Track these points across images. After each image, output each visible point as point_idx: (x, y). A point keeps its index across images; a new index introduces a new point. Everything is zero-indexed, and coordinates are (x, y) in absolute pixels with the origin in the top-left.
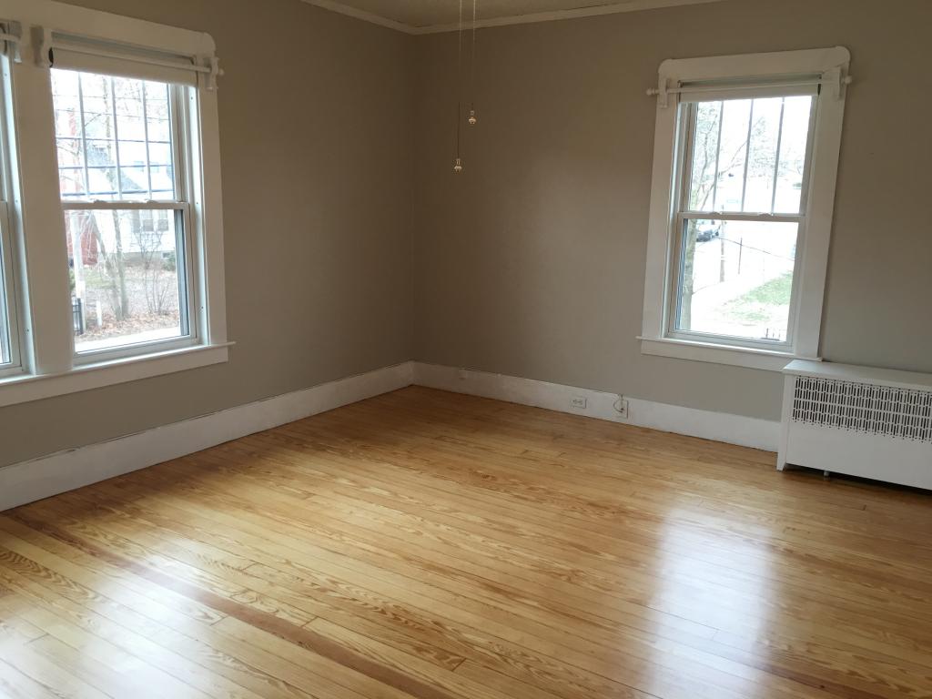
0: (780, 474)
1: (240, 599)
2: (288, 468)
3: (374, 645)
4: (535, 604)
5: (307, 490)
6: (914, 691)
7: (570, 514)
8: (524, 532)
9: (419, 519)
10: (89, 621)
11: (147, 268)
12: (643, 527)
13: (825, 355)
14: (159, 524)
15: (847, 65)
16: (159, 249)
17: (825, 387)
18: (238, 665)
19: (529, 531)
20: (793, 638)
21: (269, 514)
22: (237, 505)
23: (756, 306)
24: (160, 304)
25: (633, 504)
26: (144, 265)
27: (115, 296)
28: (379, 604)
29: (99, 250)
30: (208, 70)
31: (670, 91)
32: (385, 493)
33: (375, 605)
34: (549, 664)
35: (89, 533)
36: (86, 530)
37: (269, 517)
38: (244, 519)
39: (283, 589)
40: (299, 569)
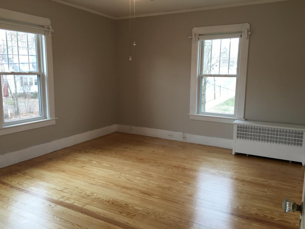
0: (234, 156)
1: (61, 200)
2: (76, 159)
3: (105, 212)
4: (158, 197)
5: (82, 165)
6: (275, 218)
7: (168, 170)
8: (154, 175)
9: (120, 173)
10: (11, 208)
11: (25, 98)
12: (191, 173)
13: (246, 118)
14: (33, 177)
15: (249, 29)
16: (30, 92)
17: (246, 128)
18: (61, 220)
19: (156, 175)
20: (238, 204)
21: (70, 173)
22: (59, 171)
23: (226, 107)
24: (30, 110)
25: (188, 166)
26: (24, 97)
27: (15, 107)
28: (107, 199)
29: (9, 92)
30: (48, 30)
31: (196, 37)
32: (109, 165)
33: (106, 200)
34: (162, 215)
35: (10, 181)
36: (8, 180)
37: (70, 174)
38: (62, 175)
39: (75, 196)
40: (81, 190)
